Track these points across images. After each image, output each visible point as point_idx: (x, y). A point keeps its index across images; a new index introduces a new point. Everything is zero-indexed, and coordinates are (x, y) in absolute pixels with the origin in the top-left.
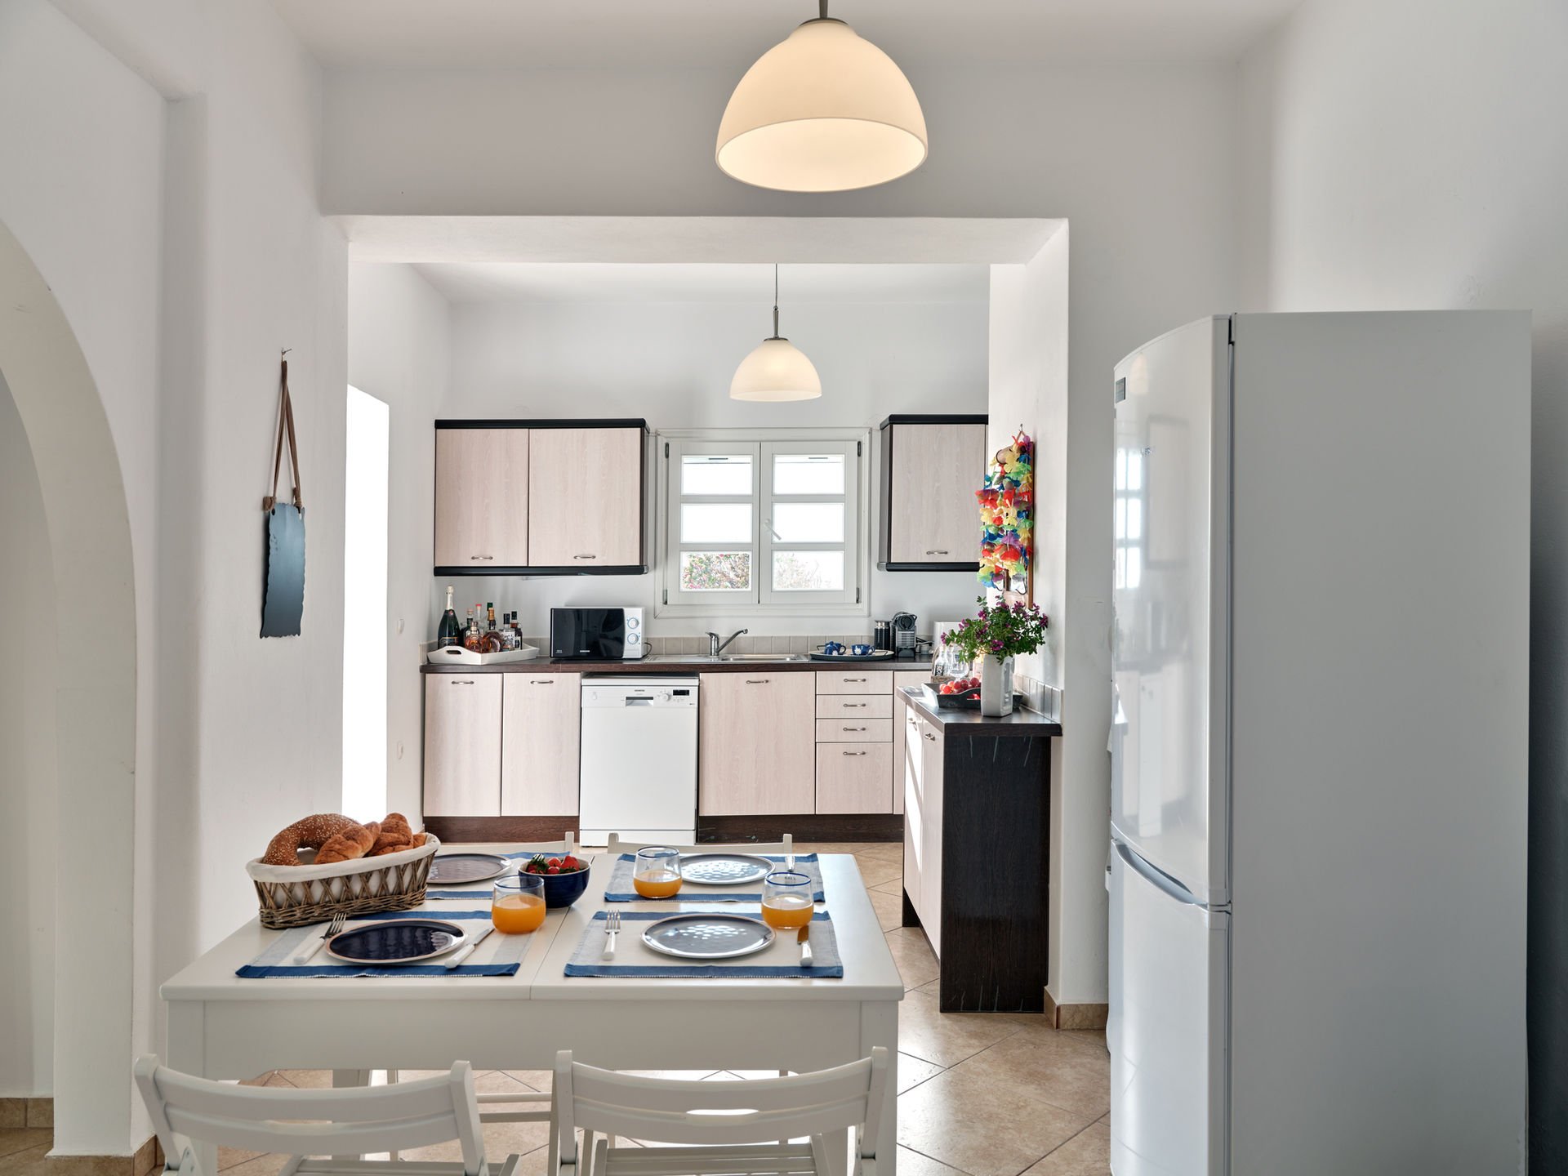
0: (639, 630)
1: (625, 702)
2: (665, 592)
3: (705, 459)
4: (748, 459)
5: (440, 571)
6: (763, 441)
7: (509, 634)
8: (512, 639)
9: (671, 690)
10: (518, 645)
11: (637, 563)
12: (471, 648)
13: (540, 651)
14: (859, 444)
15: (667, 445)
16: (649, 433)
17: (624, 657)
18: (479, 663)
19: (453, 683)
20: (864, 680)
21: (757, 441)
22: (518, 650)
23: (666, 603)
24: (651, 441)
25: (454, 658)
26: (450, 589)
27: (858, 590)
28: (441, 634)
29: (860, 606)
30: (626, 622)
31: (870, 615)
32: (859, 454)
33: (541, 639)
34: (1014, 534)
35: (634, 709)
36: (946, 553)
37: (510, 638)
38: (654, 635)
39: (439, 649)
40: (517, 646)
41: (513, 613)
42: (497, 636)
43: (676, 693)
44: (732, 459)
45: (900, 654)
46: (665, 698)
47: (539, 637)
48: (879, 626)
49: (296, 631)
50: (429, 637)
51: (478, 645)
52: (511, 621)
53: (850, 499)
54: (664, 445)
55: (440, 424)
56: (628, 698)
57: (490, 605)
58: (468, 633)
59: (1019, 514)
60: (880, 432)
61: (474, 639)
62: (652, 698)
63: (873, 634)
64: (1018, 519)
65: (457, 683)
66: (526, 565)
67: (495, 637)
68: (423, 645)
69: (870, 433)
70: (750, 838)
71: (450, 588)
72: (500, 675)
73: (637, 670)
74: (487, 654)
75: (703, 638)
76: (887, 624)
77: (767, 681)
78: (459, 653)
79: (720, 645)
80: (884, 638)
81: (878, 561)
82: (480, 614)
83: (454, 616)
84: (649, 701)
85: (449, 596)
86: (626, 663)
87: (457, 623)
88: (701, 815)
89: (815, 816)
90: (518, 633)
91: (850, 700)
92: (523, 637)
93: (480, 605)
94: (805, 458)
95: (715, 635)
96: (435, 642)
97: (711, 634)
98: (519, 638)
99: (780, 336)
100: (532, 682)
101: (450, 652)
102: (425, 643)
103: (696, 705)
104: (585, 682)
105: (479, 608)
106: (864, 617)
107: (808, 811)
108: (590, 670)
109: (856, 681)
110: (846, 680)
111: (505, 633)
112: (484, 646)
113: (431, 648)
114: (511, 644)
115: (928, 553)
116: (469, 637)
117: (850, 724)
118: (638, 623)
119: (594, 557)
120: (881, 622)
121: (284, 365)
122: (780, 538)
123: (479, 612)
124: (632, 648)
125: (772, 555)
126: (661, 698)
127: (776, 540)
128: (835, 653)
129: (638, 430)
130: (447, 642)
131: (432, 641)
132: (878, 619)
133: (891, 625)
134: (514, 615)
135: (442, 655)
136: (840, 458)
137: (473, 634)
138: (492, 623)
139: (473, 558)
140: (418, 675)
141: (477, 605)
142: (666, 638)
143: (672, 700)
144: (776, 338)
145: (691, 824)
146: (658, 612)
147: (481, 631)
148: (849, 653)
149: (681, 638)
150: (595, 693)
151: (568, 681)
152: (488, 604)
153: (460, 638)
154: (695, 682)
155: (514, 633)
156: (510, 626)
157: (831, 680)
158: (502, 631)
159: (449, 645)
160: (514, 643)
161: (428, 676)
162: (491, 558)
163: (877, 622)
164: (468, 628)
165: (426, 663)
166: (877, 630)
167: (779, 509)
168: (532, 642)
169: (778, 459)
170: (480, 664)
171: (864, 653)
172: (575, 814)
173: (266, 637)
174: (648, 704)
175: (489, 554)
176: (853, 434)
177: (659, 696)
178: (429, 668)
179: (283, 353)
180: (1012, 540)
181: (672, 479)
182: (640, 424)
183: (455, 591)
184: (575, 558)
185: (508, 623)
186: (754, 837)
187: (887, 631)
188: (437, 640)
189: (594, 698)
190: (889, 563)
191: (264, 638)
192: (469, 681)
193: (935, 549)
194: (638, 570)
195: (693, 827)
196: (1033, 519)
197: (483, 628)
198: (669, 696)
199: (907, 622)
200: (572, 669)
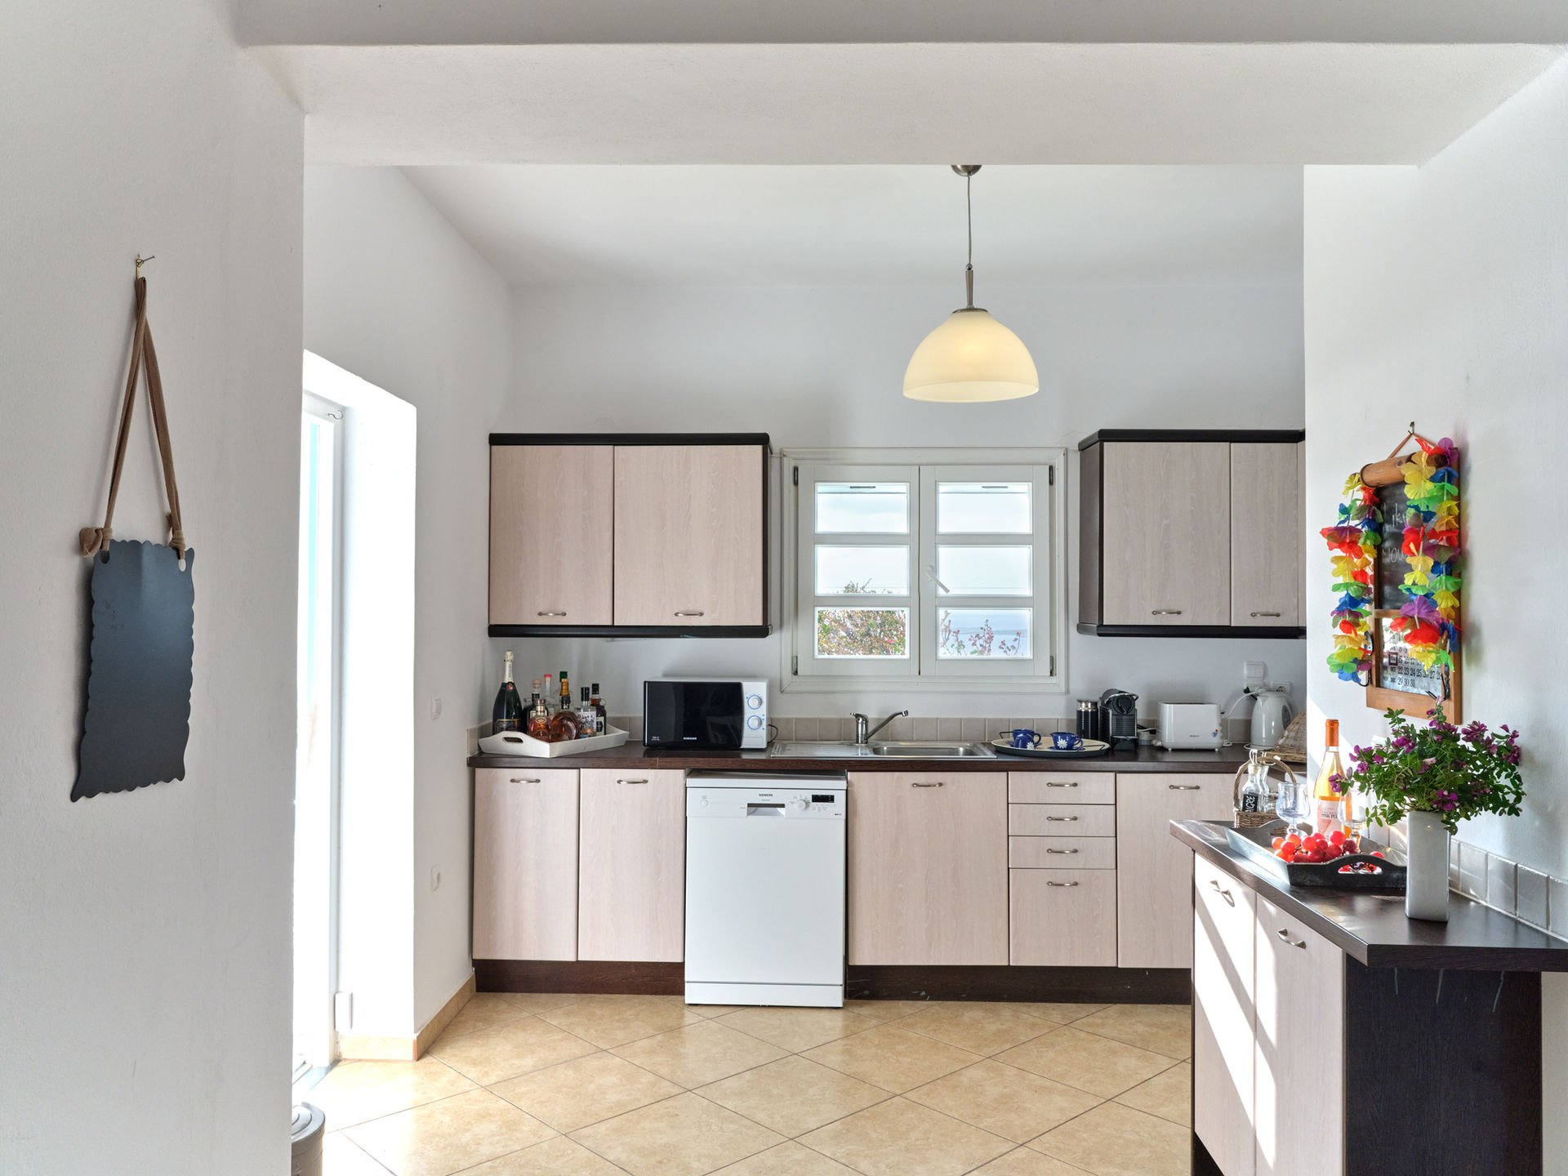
0: (763, 712)
1: (745, 811)
2: (795, 660)
3: (845, 487)
4: (903, 487)
5: (496, 631)
6: (922, 465)
7: (589, 715)
8: (592, 721)
9: (809, 795)
10: (601, 728)
11: (759, 622)
12: (536, 735)
13: (630, 736)
14: (1051, 469)
15: (796, 469)
16: (772, 453)
17: (742, 747)
18: (547, 755)
19: (512, 781)
20: (1075, 785)
21: (916, 465)
22: (601, 736)
23: (796, 673)
24: (774, 463)
25: (514, 748)
26: (509, 656)
27: (1052, 660)
28: (497, 714)
29: (1054, 680)
30: (745, 700)
31: (1068, 692)
32: (1051, 482)
33: (630, 718)
34: (1428, 599)
35: (761, 820)
36: (1179, 613)
37: (590, 719)
38: (780, 714)
39: (494, 734)
40: (599, 730)
41: (593, 685)
42: (572, 717)
43: (816, 799)
44: (880, 487)
45: (1117, 747)
46: (800, 806)
47: (629, 715)
48: (1083, 708)
49: (176, 771)
50: (481, 717)
51: (545, 731)
52: (591, 695)
53: (1042, 539)
54: (792, 470)
55: (496, 440)
56: (750, 805)
57: (563, 675)
58: (533, 714)
59: (1435, 569)
60: (1079, 453)
61: (541, 722)
62: (783, 806)
63: (1075, 717)
64: (1432, 575)
65: (518, 782)
66: (610, 623)
67: (569, 719)
68: (471, 730)
69: (1066, 454)
70: (919, 994)
71: (509, 653)
72: (576, 771)
73: (762, 767)
74: (559, 743)
75: (845, 720)
76: (1095, 704)
77: (941, 784)
78: (520, 741)
79: (870, 730)
80: (1093, 722)
81: (1077, 622)
82: (549, 687)
83: (515, 690)
84: (779, 809)
85: (508, 664)
86: (745, 756)
87: (518, 700)
88: (851, 963)
89: (1008, 969)
90: (601, 711)
91: (1055, 811)
92: (608, 715)
93: (550, 676)
94: (978, 487)
95: (862, 717)
96: (489, 724)
97: (857, 716)
98: (601, 719)
99: (976, 305)
100: (619, 782)
101: (508, 739)
102: (475, 726)
103: (843, 816)
104: (691, 782)
105: (548, 679)
106: (1060, 694)
107: (1000, 961)
108: (698, 766)
109: (1062, 785)
110: (1050, 784)
111: (582, 713)
112: (552, 734)
113: (484, 732)
114: (591, 728)
115: (1155, 613)
116: (534, 718)
117: (1056, 844)
118: (761, 702)
119: (701, 614)
120: (1086, 702)
121: (140, 286)
122: (947, 591)
123: (548, 684)
124: (754, 734)
125: (936, 613)
126: (795, 806)
127: (941, 592)
128: (1030, 747)
129: (759, 448)
130: (504, 726)
131: (487, 722)
132: (1080, 698)
133: (1099, 705)
134: (596, 688)
135: (499, 742)
136: (1025, 488)
137: (539, 714)
138: (566, 700)
139: (540, 614)
140: (464, 770)
141: (545, 676)
142: (796, 719)
143: (810, 808)
144: (971, 309)
145: (838, 977)
146: (785, 683)
147: (551, 710)
148: (1046, 745)
149: (816, 719)
150: (704, 798)
151: (667, 780)
152: (561, 673)
153: (523, 722)
154: (842, 784)
155: (594, 713)
156: (590, 703)
157: (1029, 784)
158: (579, 709)
159: (507, 730)
160: (595, 726)
161: (479, 772)
162: (564, 614)
163: (1081, 702)
164: (533, 707)
165: (477, 752)
166: (1080, 713)
167: (945, 553)
168: (620, 723)
169: (943, 488)
170: (548, 757)
171: (1070, 747)
172: (679, 960)
173: (90, 795)
174: (778, 814)
175: (561, 609)
176: (1043, 456)
177: (792, 803)
178: (480, 760)
179: (138, 263)
180: (1424, 611)
181: (803, 513)
182: (762, 440)
183: (514, 658)
184: (676, 614)
185: (587, 699)
186: (923, 993)
187: (1094, 714)
188: (492, 721)
189: (703, 803)
190: (1101, 625)
191: (83, 799)
192: (535, 777)
193: (1163, 607)
194: (761, 632)
195: (840, 981)
196: (1459, 576)
197: (553, 706)
198: (807, 803)
199: (1125, 703)
200: (674, 765)
